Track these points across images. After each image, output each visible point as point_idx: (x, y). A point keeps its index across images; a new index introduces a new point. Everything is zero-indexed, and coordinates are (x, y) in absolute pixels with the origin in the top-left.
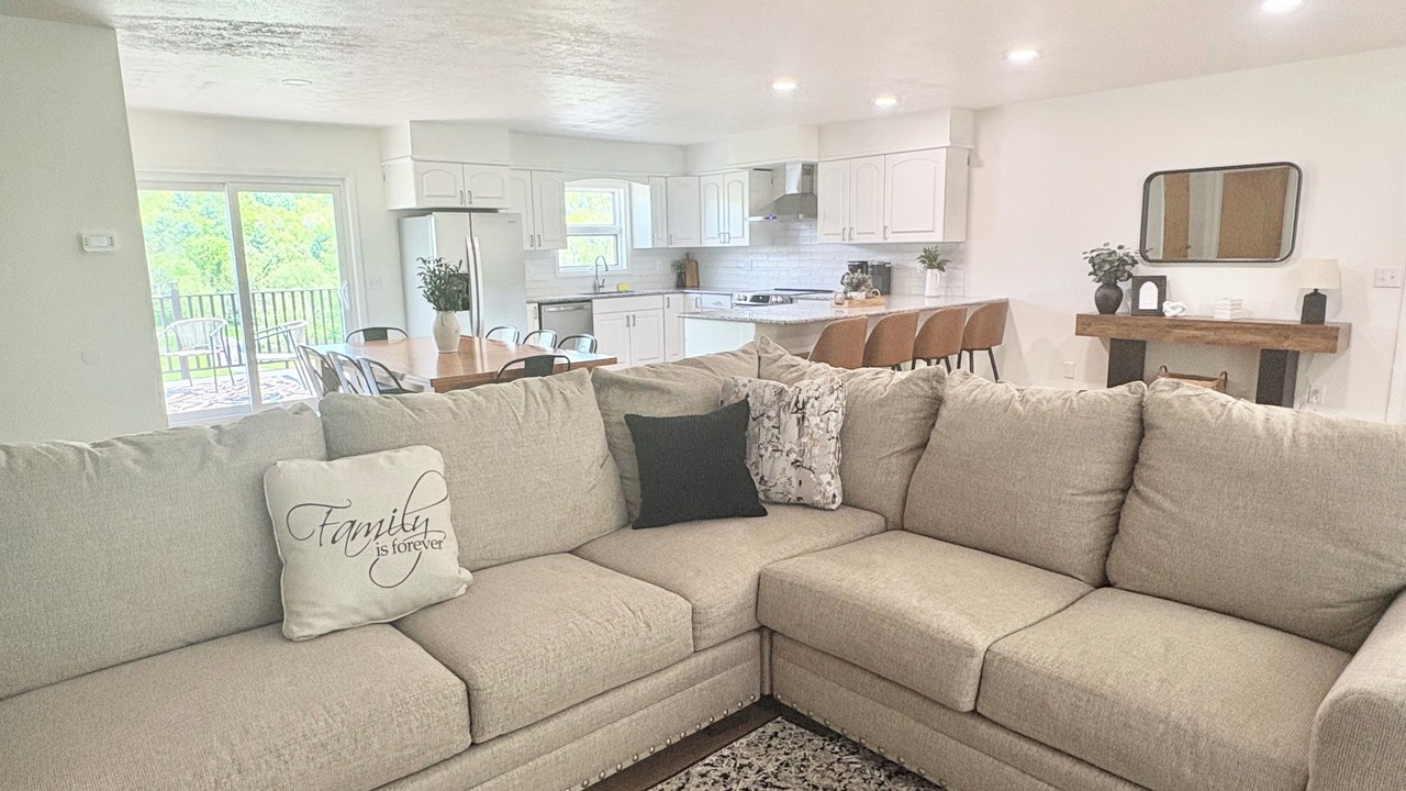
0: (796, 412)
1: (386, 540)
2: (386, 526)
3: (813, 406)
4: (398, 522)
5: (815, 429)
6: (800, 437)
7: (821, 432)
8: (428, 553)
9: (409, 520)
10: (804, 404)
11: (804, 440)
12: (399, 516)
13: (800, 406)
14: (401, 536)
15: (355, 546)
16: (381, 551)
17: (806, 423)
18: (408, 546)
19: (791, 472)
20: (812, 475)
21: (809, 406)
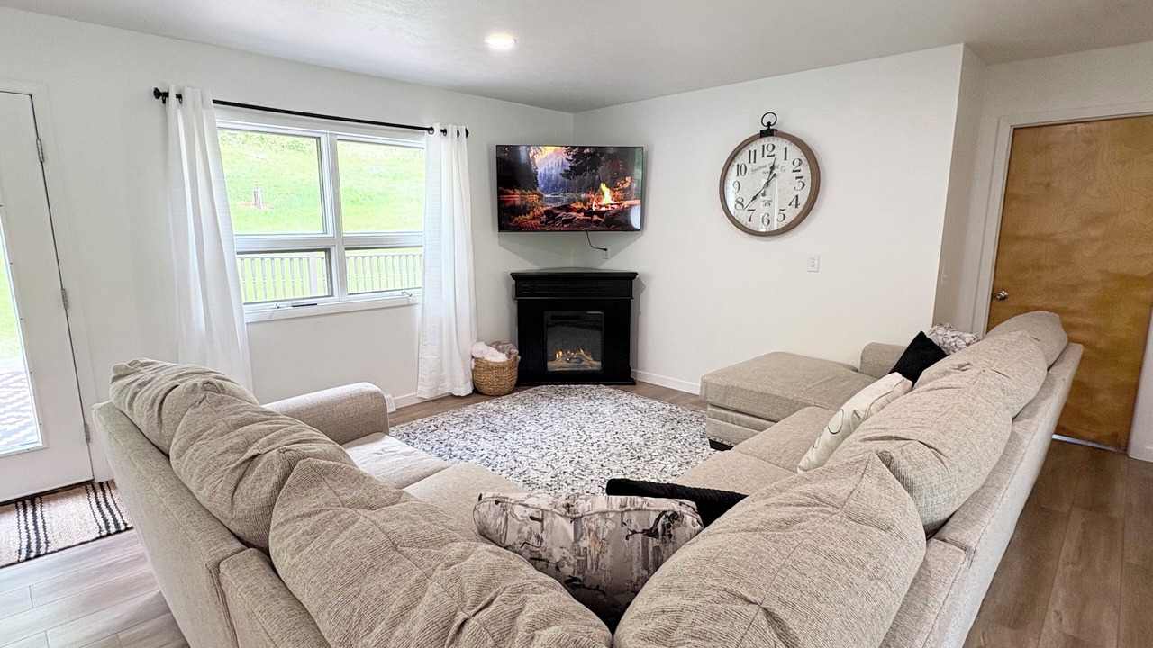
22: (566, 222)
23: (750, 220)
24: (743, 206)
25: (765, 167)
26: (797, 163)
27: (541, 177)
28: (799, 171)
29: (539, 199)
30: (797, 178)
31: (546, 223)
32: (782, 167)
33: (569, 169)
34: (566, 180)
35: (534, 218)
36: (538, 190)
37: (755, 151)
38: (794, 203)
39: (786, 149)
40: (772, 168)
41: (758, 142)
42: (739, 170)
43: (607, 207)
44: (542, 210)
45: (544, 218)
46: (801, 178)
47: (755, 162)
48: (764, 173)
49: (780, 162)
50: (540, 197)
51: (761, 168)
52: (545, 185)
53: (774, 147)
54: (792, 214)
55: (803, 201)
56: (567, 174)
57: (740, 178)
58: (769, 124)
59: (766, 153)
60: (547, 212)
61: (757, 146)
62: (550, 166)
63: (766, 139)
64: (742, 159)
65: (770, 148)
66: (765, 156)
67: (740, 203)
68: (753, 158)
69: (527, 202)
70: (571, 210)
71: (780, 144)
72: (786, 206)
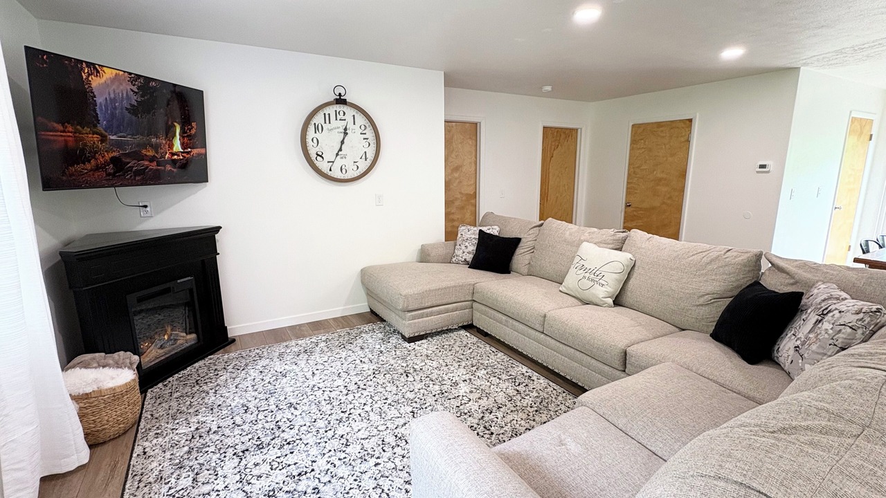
0: (819, 315)
1: (587, 275)
2: (590, 271)
3: (833, 316)
4: (594, 271)
5: (823, 332)
6: (809, 333)
7: (826, 336)
8: (597, 286)
9: (598, 273)
10: (830, 311)
11: (811, 336)
12: (596, 270)
13: (825, 312)
14: (592, 276)
15: (579, 272)
16: (584, 277)
17: (820, 325)
18: (592, 280)
19: (792, 352)
20: (800, 361)
21: (831, 314)
22: (137, 173)
23: (330, 170)
24: (323, 158)
25: (338, 128)
26: (363, 127)
27: (101, 110)
28: (365, 134)
29: (102, 141)
30: (364, 139)
31: (114, 175)
32: (352, 130)
33: (136, 104)
34: (133, 117)
35: (97, 168)
36: (100, 128)
37: (329, 114)
38: (364, 157)
39: (354, 116)
40: (346, 129)
41: (331, 107)
42: (316, 128)
43: (178, 156)
44: (108, 156)
45: (110, 168)
46: (367, 139)
47: (330, 123)
48: (338, 132)
49: (350, 126)
50: (103, 139)
51: (335, 129)
52: (108, 121)
53: (344, 114)
54: (363, 166)
55: (371, 156)
56: (133, 110)
57: (318, 135)
58: (340, 95)
59: (339, 117)
60: (114, 160)
61: (331, 110)
62: (112, 96)
63: (338, 106)
64: (318, 119)
65: (342, 113)
66: (338, 119)
67: (321, 156)
68: (327, 119)
69: (85, 145)
70: (143, 158)
71: (350, 112)
72: (358, 159)
